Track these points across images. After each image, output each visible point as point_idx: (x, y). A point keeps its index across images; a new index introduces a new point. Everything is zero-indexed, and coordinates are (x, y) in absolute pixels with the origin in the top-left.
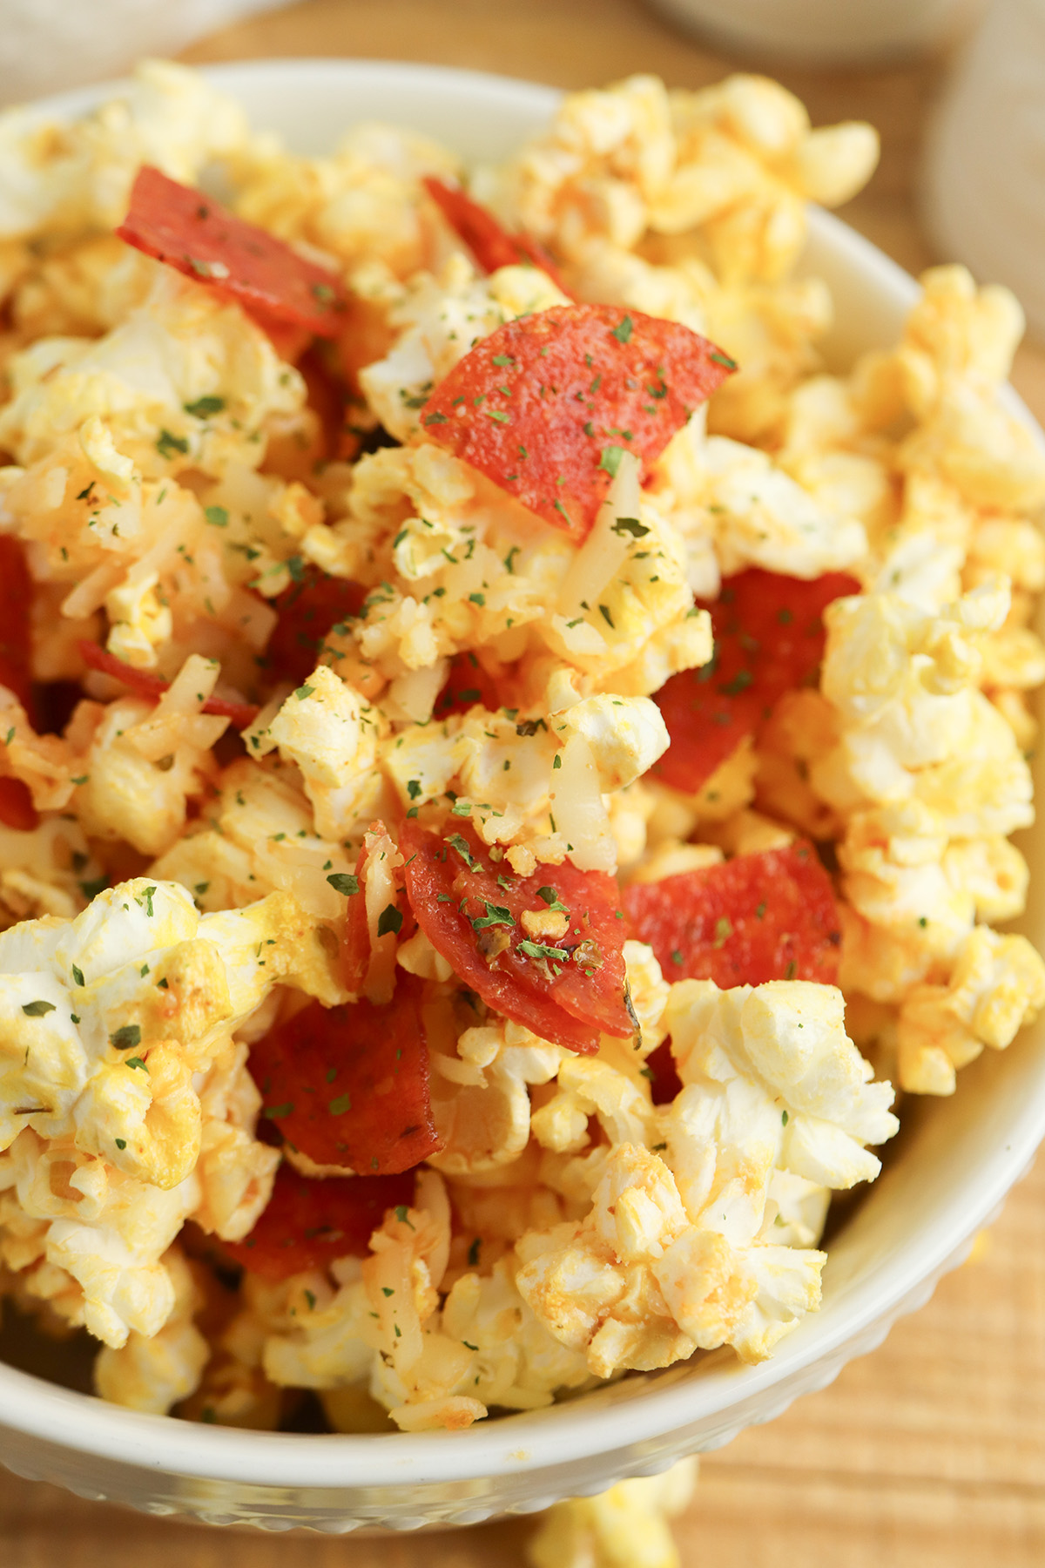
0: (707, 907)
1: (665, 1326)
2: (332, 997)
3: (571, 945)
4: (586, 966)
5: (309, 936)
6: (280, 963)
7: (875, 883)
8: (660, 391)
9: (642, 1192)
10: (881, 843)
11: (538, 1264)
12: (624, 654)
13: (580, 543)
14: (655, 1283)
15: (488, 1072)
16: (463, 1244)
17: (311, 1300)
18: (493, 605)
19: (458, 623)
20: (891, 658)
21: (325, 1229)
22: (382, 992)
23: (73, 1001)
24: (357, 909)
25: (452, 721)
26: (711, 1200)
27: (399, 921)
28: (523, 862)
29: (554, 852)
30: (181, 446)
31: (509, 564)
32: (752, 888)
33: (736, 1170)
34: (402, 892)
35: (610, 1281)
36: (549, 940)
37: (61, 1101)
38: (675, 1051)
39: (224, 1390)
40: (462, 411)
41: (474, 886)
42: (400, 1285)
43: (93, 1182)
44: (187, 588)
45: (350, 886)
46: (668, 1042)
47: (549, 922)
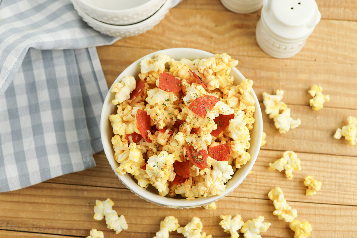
0: (217, 150)
1: (210, 193)
2: (181, 161)
3: (202, 159)
4: (204, 161)
5: (178, 157)
6: (176, 159)
7: (234, 148)
8: (212, 103)
9: (209, 181)
10: (234, 144)
11: (200, 187)
12: (208, 129)
13: (204, 118)
14: (210, 189)
15: (195, 169)
16: (193, 181)
17: (179, 187)
18: (195, 125)
19: (192, 126)
20: (234, 128)
21: (180, 181)
22: (185, 161)
23: (157, 165)
24: (183, 155)
25: (192, 134)
26: (215, 181)
27: (186, 156)
28: (198, 151)
29: (201, 149)
30: (165, 105)
31: (197, 120)
32: (222, 148)
33: (218, 179)
34: (187, 153)
35: (206, 189)
36: (200, 159)
37: (156, 173)
38: (213, 166)
39: (171, 193)
40: (192, 107)
41: (194, 154)
42: (187, 187)
43: (159, 179)
44: (166, 121)
45: (182, 153)
46: (212, 165)
47: (200, 157)
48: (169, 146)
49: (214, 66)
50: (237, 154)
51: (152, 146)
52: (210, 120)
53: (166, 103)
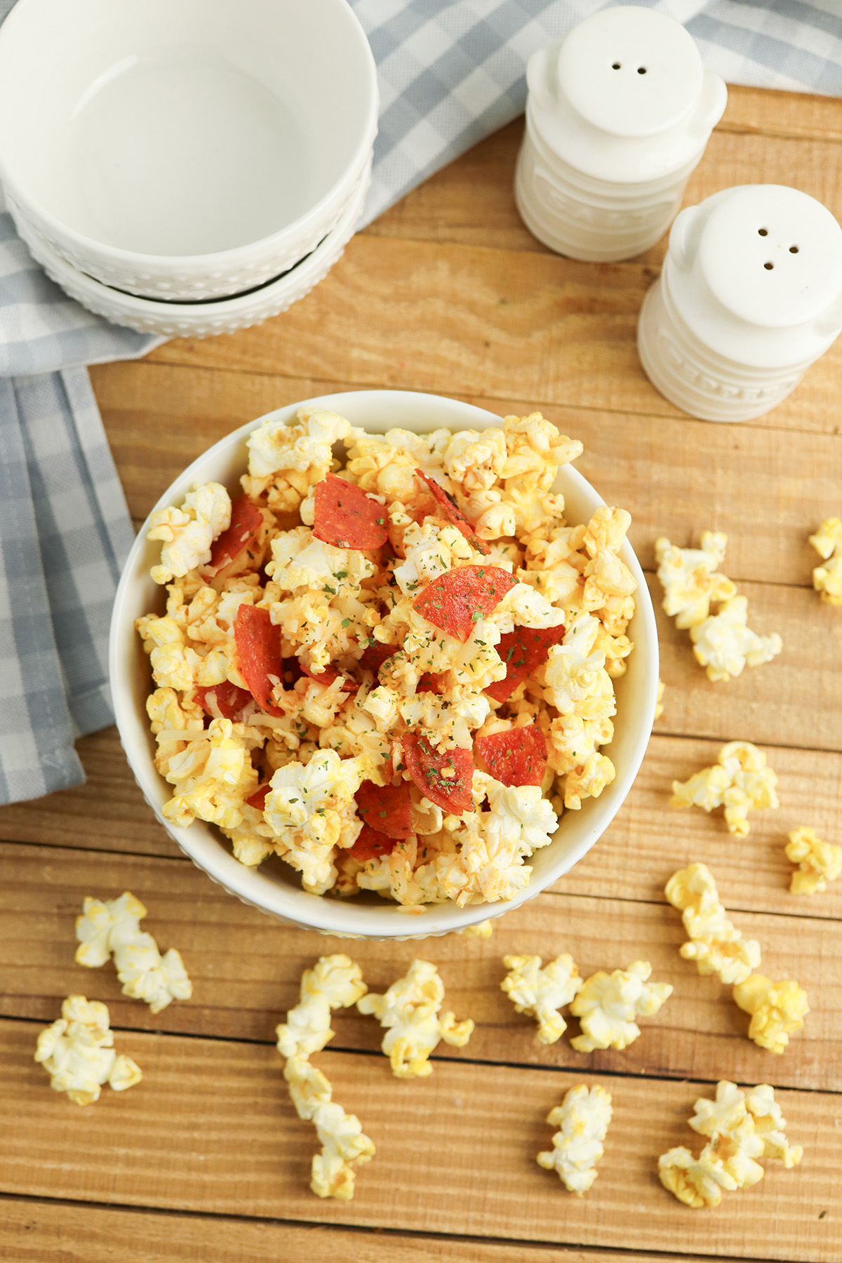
0: (504, 745)
1: (480, 894)
2: (381, 784)
3: (456, 781)
4: (460, 787)
5: (375, 768)
6: (366, 777)
7: (560, 741)
8: (493, 591)
9: (475, 854)
10: (561, 729)
11: (444, 870)
12: (477, 678)
13: (465, 641)
14: (478, 881)
15: (429, 809)
16: (422, 849)
17: (372, 866)
18: (435, 664)
19: (425, 667)
20: (565, 678)
21: (378, 846)
22: (397, 783)
23: (304, 797)
24: (390, 763)
25: (422, 693)
26: (497, 854)
27: (403, 767)
28: (442, 750)
29: (451, 745)
30: (333, 592)
31: (441, 646)
32: (519, 739)
33: (505, 845)
34: (404, 759)
35: (464, 880)
36: (449, 779)
37: (299, 824)
38: (489, 801)
39: (343, 883)
40: (426, 605)
41: (428, 762)
42: (401, 870)
43: (308, 844)
44: (335, 645)
45: (388, 757)
46: (487, 799)
47: (449, 772)
48: (341, 730)
49: (502, 461)
50: (571, 762)
51: (283, 729)
52: (484, 648)
53: (335, 584)
